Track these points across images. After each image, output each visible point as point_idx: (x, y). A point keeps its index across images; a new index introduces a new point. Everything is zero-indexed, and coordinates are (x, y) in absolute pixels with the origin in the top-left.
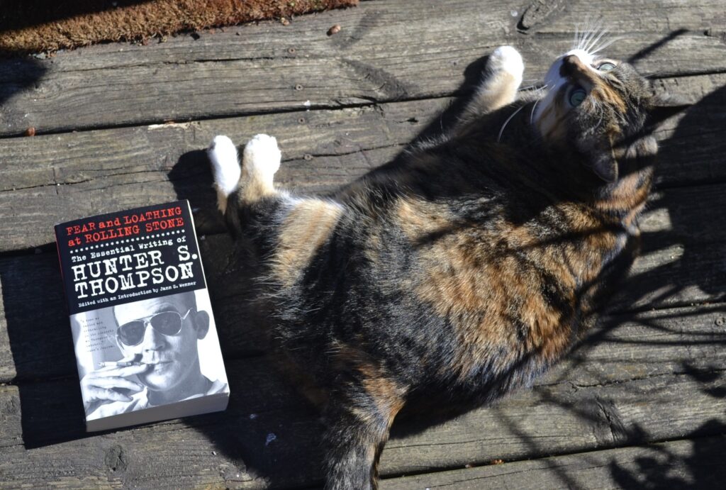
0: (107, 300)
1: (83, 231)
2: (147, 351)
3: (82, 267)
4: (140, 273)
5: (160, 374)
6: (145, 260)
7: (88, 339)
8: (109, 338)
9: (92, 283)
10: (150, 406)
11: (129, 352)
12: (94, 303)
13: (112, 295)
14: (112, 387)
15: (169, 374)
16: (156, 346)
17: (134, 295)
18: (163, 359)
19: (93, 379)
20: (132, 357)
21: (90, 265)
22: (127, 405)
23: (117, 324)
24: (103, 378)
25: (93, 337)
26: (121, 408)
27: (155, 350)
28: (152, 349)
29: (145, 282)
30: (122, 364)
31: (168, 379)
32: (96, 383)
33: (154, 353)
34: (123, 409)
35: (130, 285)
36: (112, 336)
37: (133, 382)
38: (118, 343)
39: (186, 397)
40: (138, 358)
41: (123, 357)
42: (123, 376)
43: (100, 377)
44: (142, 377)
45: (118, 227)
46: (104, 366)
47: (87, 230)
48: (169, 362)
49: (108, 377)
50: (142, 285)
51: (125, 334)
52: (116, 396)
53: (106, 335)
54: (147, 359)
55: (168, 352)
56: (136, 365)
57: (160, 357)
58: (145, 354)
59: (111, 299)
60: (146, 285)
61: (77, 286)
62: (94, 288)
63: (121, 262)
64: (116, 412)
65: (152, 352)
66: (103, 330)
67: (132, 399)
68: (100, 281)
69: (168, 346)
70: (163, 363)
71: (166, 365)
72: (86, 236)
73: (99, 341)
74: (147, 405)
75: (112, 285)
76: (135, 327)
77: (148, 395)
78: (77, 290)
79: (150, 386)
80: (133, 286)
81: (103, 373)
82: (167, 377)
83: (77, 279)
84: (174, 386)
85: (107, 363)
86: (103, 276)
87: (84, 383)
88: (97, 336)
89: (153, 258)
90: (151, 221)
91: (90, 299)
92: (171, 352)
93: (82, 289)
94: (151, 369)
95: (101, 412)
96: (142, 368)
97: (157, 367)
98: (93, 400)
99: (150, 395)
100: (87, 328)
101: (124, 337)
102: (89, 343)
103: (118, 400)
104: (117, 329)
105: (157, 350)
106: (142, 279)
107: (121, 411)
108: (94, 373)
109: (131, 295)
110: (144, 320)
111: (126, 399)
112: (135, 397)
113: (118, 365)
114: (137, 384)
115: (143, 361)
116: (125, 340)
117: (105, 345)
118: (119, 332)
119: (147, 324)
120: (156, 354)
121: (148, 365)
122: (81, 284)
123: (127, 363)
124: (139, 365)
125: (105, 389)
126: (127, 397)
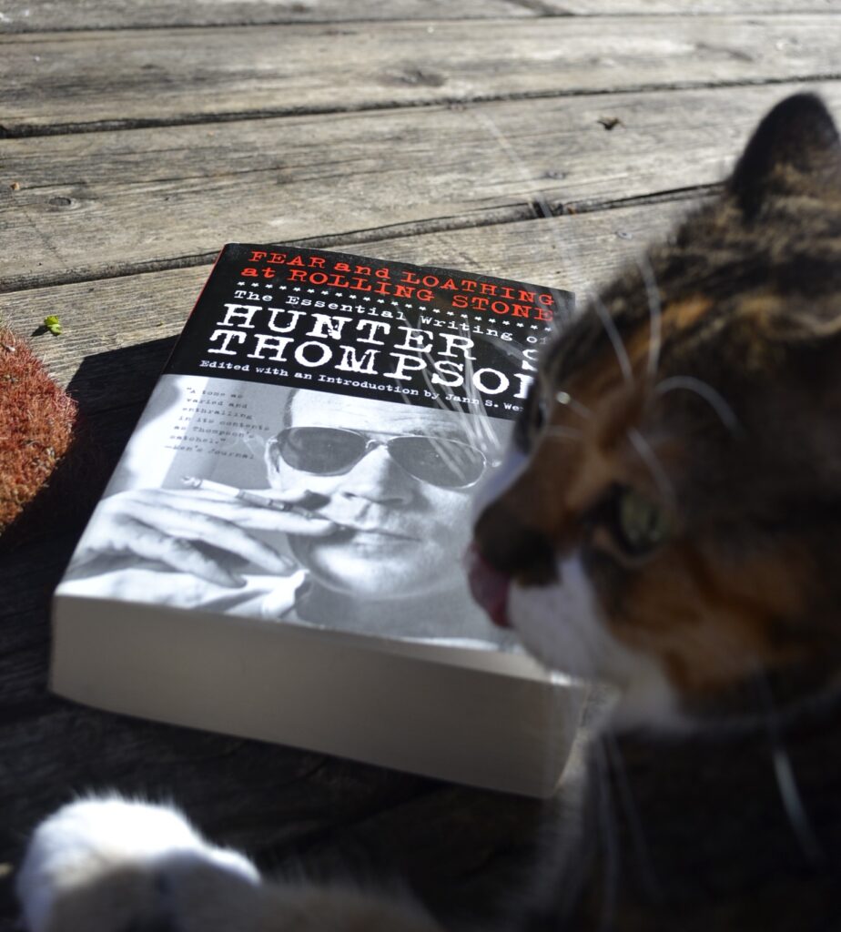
0: (284, 373)
1: (292, 263)
2: (349, 495)
3: (252, 310)
4: (402, 357)
5: (367, 555)
6: (426, 342)
7: (186, 424)
8: (246, 440)
9: (262, 338)
10: (293, 618)
11: (292, 482)
12: (246, 368)
13: (304, 370)
14: (192, 536)
15: (397, 566)
16: (384, 493)
17: (365, 385)
18: (393, 525)
19: (146, 504)
20: (295, 493)
21: (275, 312)
22: (213, 594)
23: (288, 419)
24: (179, 511)
25: (201, 425)
26: (191, 592)
27: (373, 501)
28: (365, 497)
29: (405, 372)
30: (258, 501)
31: (387, 574)
32: (149, 515)
33: (367, 507)
34: (198, 597)
35: (364, 366)
36: (259, 438)
37: (268, 546)
38: (267, 455)
39: (432, 636)
40: (314, 503)
41: (267, 486)
42: (243, 524)
43: (169, 507)
44: (303, 547)
45: (381, 280)
46: (197, 488)
47: (300, 264)
48: (409, 539)
49: (194, 513)
50: (398, 375)
51: (299, 445)
52: (195, 561)
53: (242, 431)
54: (342, 513)
55: (414, 517)
56: (296, 513)
57: (384, 517)
58: (337, 499)
59: (298, 375)
60: (409, 378)
61: (218, 333)
62: (261, 345)
63: (360, 327)
64: (170, 598)
65: (365, 502)
66: (239, 420)
67: (243, 584)
68: (284, 341)
69: (421, 504)
70: (389, 535)
71: (395, 542)
72: (295, 272)
73: (215, 437)
74: (285, 613)
75: (313, 354)
76: (338, 440)
77: (299, 592)
78: (214, 338)
79: (320, 572)
80: (370, 370)
81: (185, 500)
82: (385, 569)
83: (226, 323)
84: (402, 596)
85: (206, 484)
86: (300, 335)
87: (110, 507)
88: (215, 426)
89: (450, 344)
90: (471, 295)
91: (240, 359)
92: (425, 521)
93: (227, 341)
94: (341, 536)
95: (119, 583)
96: (315, 526)
97: (361, 539)
98: (111, 548)
99: (306, 596)
100: (195, 406)
101: (294, 448)
102: (182, 433)
103: (191, 572)
104: (280, 428)
105: (380, 502)
106: (401, 366)
107: (189, 599)
108: (156, 493)
109: (356, 384)
110: (373, 436)
111: (223, 577)
112: (253, 583)
113: (240, 497)
114: (277, 554)
115: (324, 511)
116: (294, 456)
117: (225, 448)
118: (284, 436)
119: (375, 446)
120: (375, 510)
121: (337, 526)
122: (230, 334)
123: (272, 501)
124: (308, 518)
125: (168, 536)
126: (229, 573)
